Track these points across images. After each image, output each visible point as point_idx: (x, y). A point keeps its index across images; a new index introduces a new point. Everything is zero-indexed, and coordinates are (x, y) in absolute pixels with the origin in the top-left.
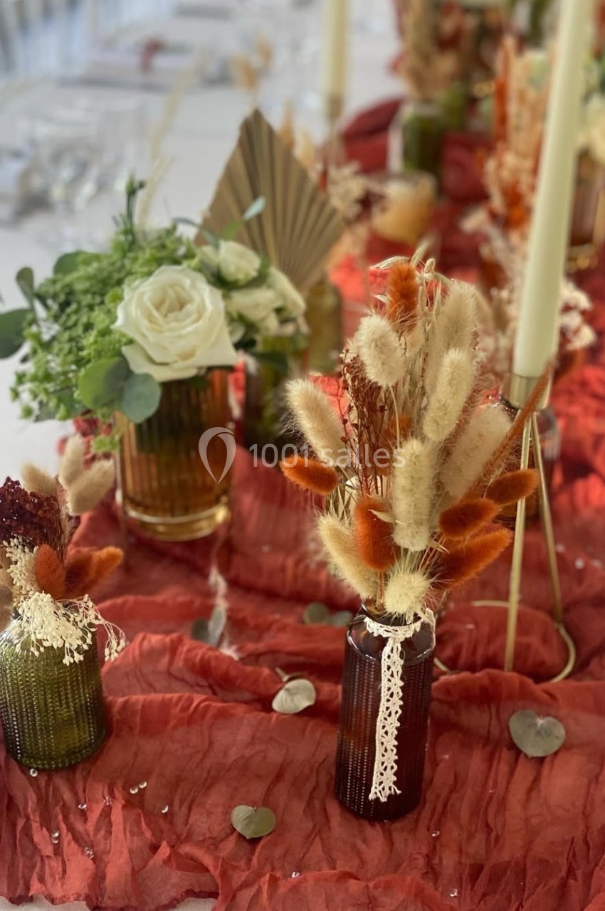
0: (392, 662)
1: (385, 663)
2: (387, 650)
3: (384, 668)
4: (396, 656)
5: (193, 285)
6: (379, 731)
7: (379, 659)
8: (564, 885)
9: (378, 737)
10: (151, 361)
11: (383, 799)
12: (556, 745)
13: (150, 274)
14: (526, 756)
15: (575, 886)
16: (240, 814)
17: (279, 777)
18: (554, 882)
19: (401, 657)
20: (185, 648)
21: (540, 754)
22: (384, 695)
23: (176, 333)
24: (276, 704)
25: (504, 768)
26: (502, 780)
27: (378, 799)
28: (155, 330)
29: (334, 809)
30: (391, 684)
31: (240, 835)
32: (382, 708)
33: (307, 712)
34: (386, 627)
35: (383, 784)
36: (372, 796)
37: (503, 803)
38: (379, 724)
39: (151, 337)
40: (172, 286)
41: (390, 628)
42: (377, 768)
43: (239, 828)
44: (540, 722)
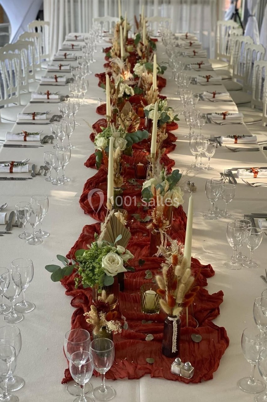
0: (175, 324)
1: (174, 325)
2: (174, 323)
3: (174, 326)
4: (176, 324)
5: (116, 256)
6: (173, 339)
7: (172, 325)
8: (210, 361)
9: (173, 340)
10: (110, 273)
11: (175, 352)
12: (200, 340)
13: (106, 255)
14: (196, 342)
15: (213, 361)
16: (148, 360)
17: (151, 353)
18: (209, 361)
19: (177, 323)
20: (124, 332)
21: (198, 342)
22: (174, 331)
23: (115, 267)
24: (146, 339)
25: (192, 345)
26: (193, 347)
27: (174, 352)
28: (111, 267)
29: (164, 357)
30: (175, 329)
31: (149, 364)
32: (174, 334)
33: (153, 340)
34: (173, 318)
35: (174, 349)
36: (173, 352)
37: (194, 351)
38: (173, 337)
39: (110, 268)
40: (111, 257)
41: (174, 319)
42: (173, 346)
43: (148, 362)
44: (197, 336)
